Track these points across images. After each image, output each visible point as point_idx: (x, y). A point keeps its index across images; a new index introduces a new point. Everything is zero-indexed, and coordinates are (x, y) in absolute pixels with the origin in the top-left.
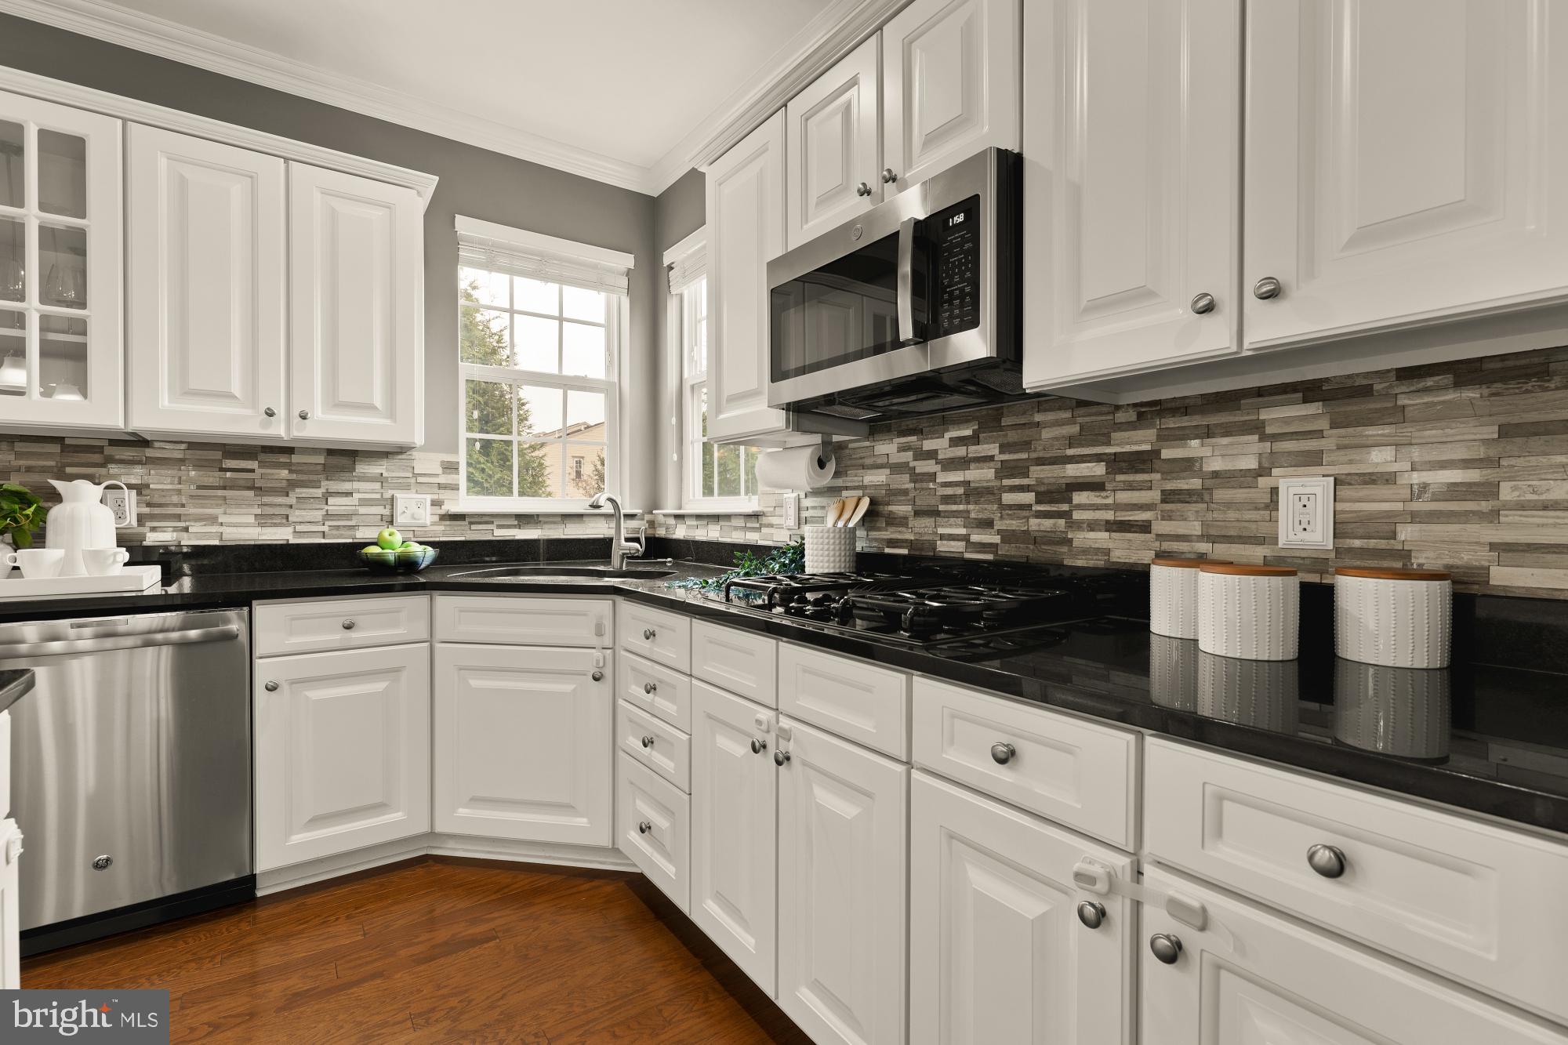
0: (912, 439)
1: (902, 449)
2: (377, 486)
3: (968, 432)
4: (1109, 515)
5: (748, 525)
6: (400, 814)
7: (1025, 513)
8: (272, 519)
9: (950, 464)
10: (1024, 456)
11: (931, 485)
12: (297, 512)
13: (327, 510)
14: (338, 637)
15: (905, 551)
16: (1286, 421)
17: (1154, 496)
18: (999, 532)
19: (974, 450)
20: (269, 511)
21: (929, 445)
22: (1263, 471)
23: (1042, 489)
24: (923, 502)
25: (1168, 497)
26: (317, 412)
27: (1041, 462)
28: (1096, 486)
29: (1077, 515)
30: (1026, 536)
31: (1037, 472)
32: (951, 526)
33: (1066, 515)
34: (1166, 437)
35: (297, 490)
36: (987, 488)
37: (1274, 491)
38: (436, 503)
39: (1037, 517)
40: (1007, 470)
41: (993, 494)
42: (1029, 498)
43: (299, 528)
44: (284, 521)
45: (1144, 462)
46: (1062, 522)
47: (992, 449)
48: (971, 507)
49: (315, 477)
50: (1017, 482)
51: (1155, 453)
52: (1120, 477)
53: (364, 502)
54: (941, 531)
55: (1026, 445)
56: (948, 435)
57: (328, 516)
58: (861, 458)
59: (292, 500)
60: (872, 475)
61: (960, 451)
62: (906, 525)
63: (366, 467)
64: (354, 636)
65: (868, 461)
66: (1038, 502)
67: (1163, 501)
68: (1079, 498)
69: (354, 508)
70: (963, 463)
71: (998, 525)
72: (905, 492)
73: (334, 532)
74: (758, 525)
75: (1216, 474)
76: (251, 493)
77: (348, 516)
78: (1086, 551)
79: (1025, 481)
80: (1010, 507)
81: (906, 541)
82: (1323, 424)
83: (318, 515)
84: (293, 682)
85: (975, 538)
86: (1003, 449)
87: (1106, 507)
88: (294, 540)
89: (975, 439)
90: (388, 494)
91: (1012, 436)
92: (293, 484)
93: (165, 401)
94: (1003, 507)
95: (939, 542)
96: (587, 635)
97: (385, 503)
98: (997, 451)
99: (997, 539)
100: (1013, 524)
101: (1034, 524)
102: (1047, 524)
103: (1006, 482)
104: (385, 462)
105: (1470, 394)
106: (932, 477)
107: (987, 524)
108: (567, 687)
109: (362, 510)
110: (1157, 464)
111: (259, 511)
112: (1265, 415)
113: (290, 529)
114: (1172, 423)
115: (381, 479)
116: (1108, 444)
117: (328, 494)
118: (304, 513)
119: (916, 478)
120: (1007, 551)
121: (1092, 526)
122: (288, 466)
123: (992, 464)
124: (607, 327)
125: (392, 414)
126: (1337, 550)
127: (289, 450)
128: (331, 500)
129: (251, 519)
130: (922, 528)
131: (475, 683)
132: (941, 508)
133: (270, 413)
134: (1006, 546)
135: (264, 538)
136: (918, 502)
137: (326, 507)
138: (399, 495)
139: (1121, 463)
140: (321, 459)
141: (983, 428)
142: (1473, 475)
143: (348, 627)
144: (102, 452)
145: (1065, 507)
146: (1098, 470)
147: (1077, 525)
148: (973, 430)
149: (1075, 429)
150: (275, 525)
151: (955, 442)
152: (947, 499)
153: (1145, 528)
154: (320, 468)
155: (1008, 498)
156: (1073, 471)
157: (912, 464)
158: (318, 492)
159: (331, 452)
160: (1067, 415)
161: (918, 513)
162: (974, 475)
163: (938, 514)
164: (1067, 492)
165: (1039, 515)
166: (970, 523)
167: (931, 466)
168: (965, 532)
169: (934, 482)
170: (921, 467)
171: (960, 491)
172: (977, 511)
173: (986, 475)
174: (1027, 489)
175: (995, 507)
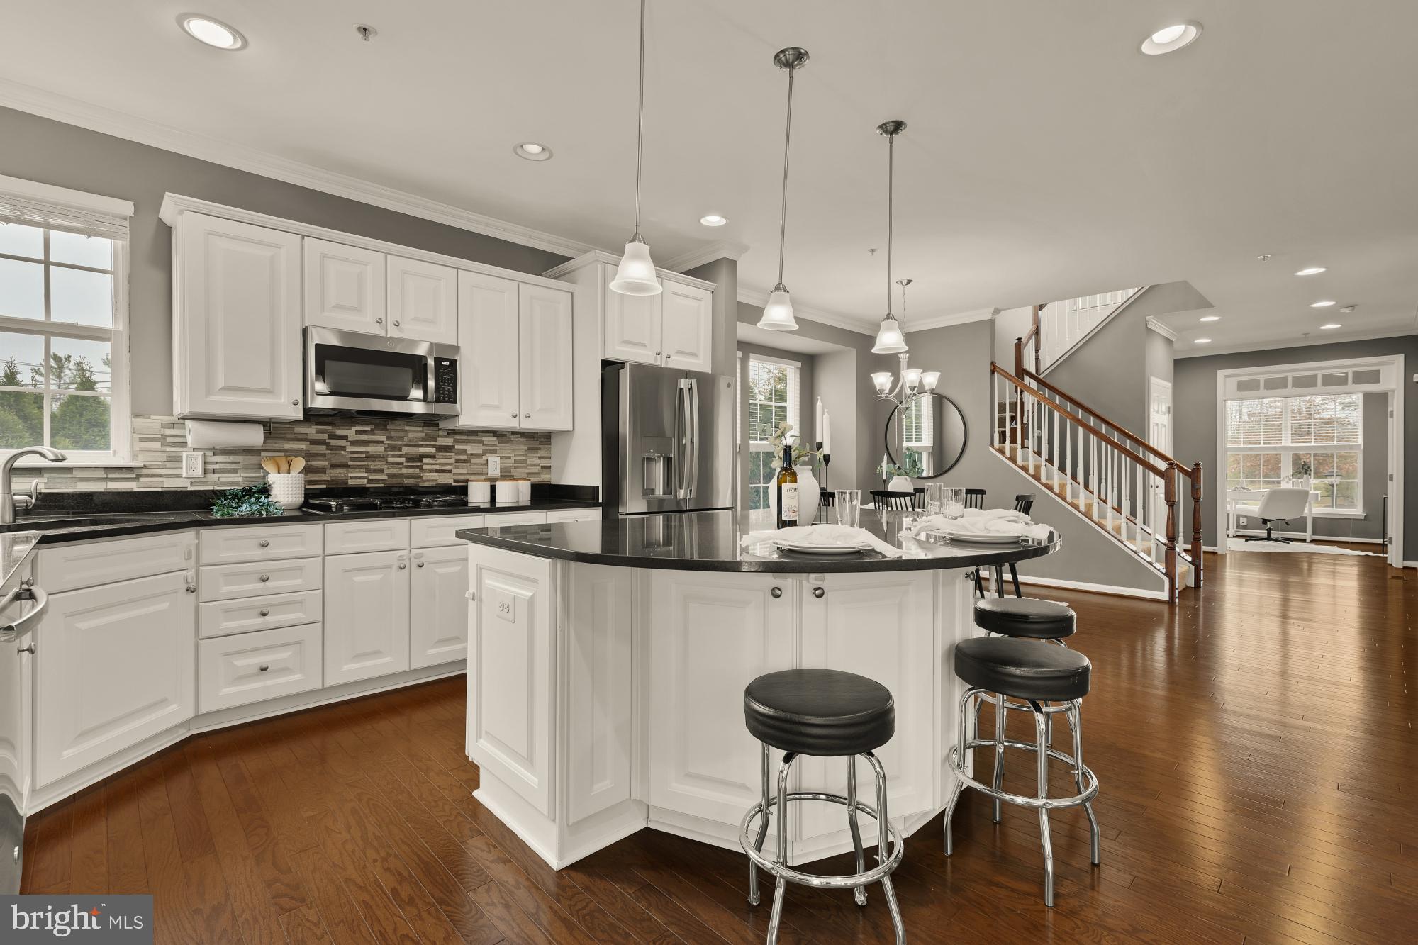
0: (329, 428)
1: (318, 432)
3: (367, 429)
4: (437, 467)
7: (401, 466)
9: (356, 443)
10: (401, 443)
11: (343, 452)
15: (325, 486)
16: (489, 441)
17: (453, 460)
18: (387, 474)
21: (339, 432)
22: (484, 454)
23: (409, 457)
24: (335, 460)
25: (457, 461)
27: (407, 445)
28: (433, 456)
29: (424, 467)
30: (402, 476)
31: (405, 450)
32: (357, 472)
33: (420, 467)
34: (456, 441)
36: (380, 455)
37: (487, 460)
41: (384, 458)
42: (403, 460)
45: (450, 449)
46: (417, 469)
47: (383, 438)
48: (370, 463)
50: (396, 453)
51: (453, 446)
52: (440, 454)
54: (350, 475)
55: (401, 438)
56: (354, 429)
58: (284, 434)
61: (364, 437)
62: (325, 473)
65: (288, 436)
66: (407, 461)
67: (456, 462)
68: (425, 460)
70: (367, 443)
71: (386, 471)
72: (324, 455)
74: (134, 476)
75: (472, 454)
78: (428, 480)
79: (400, 453)
80: (393, 463)
81: (324, 481)
82: (497, 442)
85: (371, 477)
86: (388, 438)
87: (436, 464)
89: (372, 432)
91: (393, 434)
94: (388, 464)
95: (349, 481)
99: (386, 477)
100: (395, 471)
101: (404, 471)
102: (411, 470)
103: (389, 453)
105: (523, 439)
106: (343, 448)
107: (381, 471)
110: (453, 450)
112: (484, 438)
114: (458, 437)
116: (436, 441)
119: (329, 447)
120: (391, 482)
121: (430, 471)
123: (383, 445)
126: (501, 476)
130: (339, 473)
132: (350, 463)
139: (441, 449)
141: (377, 425)
142: (523, 458)
145: (419, 464)
146: (433, 451)
147: (425, 471)
148: (371, 429)
149: (424, 435)
151: (358, 432)
153: (450, 471)
155: (391, 460)
156: (422, 450)
157: (328, 441)
160: (421, 429)
161: (333, 466)
162: (370, 449)
163: (349, 467)
164: (420, 458)
165: (407, 467)
166: (369, 470)
167: (342, 443)
168: (366, 474)
169: (345, 450)
170: (334, 442)
171: (364, 456)
172: (373, 465)
173: (380, 449)
174: (400, 456)
175: (384, 463)
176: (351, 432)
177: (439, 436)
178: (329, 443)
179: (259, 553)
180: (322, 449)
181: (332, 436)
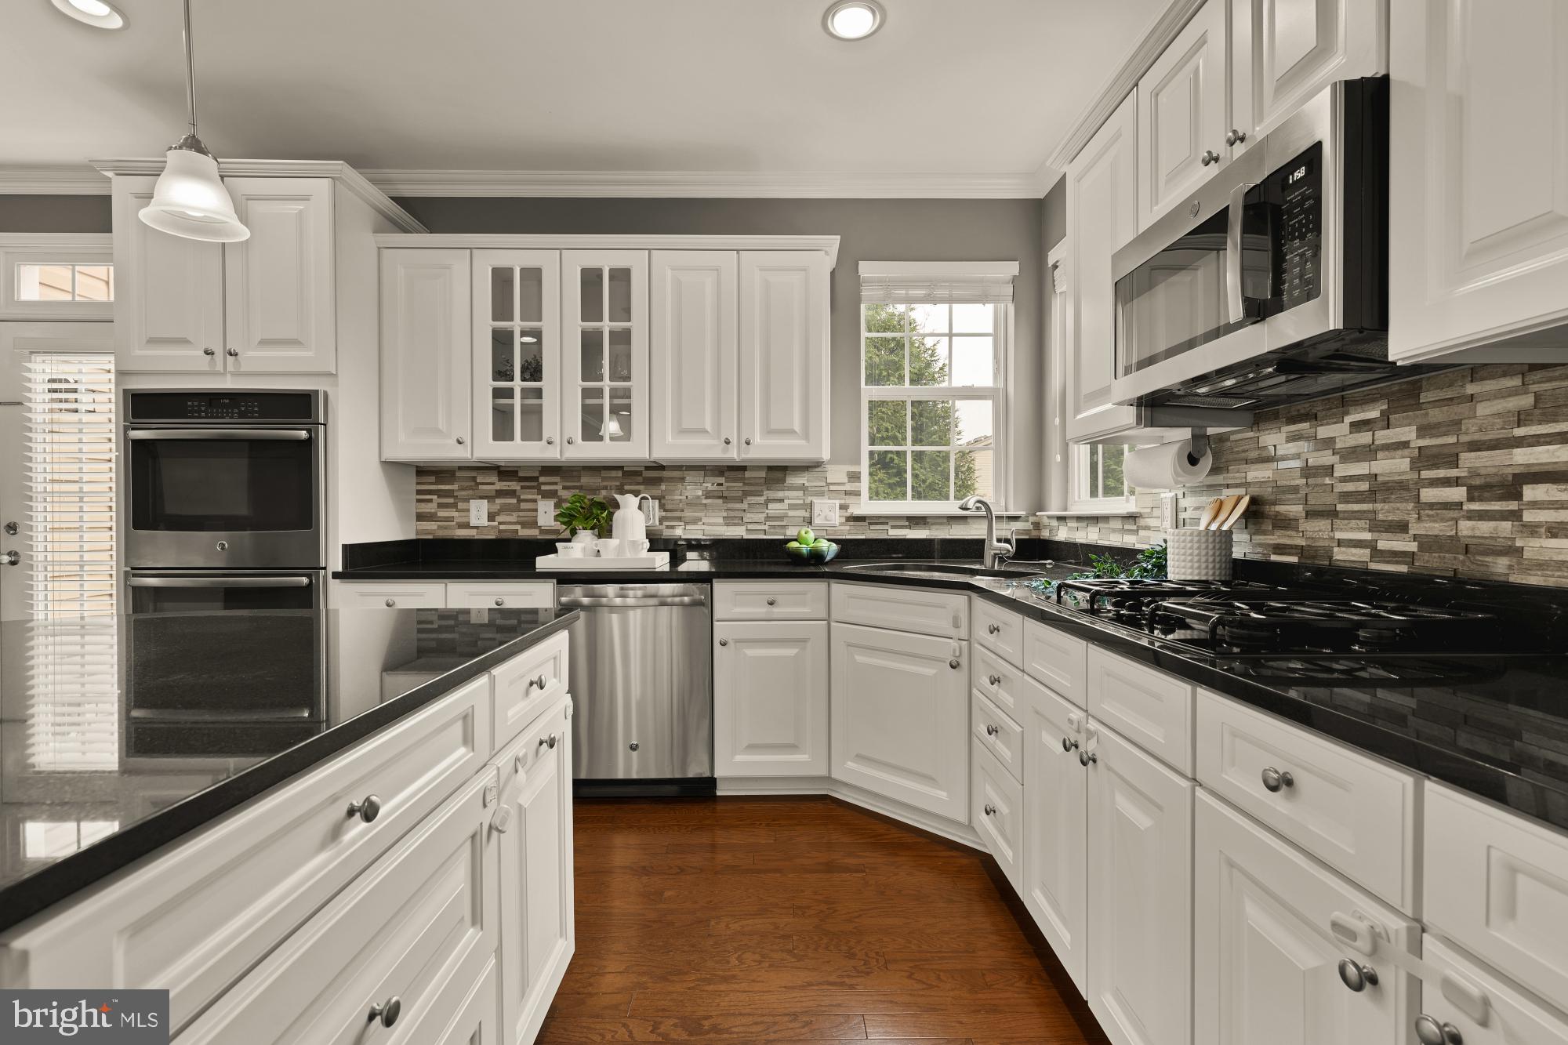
1: (1293, 438)
2: (800, 493)
3: (1374, 414)
5: (1126, 527)
6: (806, 756)
7: (1453, 514)
8: (733, 520)
9: (1352, 454)
10: (1452, 439)
11: (1327, 481)
12: (749, 515)
13: (767, 514)
14: (763, 610)
15: (1294, 559)
18: (1415, 537)
19: (1384, 436)
20: (732, 514)
23: (1477, 481)
24: (1318, 500)
26: (757, 439)
27: (1476, 446)
29: (1530, 516)
30: (1453, 544)
31: (1473, 460)
32: (1352, 529)
33: (1512, 516)
35: (749, 498)
36: (1401, 482)
38: (843, 507)
39: (1469, 518)
40: (1425, 459)
41: (1408, 490)
42: (1458, 494)
43: (750, 527)
44: (740, 522)
46: (1507, 526)
47: (1408, 433)
48: (1379, 506)
49: (759, 488)
50: (1441, 473)
53: (792, 507)
54: (1339, 535)
55: (1456, 425)
56: (1348, 419)
57: (768, 518)
58: (1244, 451)
59: (745, 506)
60: (1257, 470)
61: (1364, 438)
62: (1296, 528)
63: (793, 479)
64: (776, 611)
65: (1252, 455)
66: (1471, 499)
69: (785, 511)
70: (1369, 452)
71: (1415, 528)
72: (1295, 489)
73: (772, 530)
74: (1135, 528)
76: (720, 501)
77: (780, 518)
78: (1544, 565)
79: (1453, 473)
80: (1431, 506)
81: (1296, 547)
83: (761, 517)
84: (737, 641)
85: (1382, 545)
86: (1423, 431)
88: (746, 537)
89: (1384, 422)
90: (808, 501)
91: (1436, 415)
92: (746, 494)
93: (670, 439)
94: (1420, 506)
95: (1336, 549)
96: (944, 625)
97: (806, 507)
98: (1413, 435)
99: (1413, 547)
100: (1436, 528)
101: (1466, 528)
102: (1484, 528)
103: (1426, 474)
104: (806, 474)
106: (1330, 470)
107: (1402, 527)
108: (929, 671)
109: (791, 513)
111: (725, 514)
113: (744, 528)
115: (803, 488)
117: (768, 501)
118: (752, 515)
120: (1432, 562)
121: (1553, 531)
122: (742, 479)
123: (1406, 452)
124: (995, 336)
125: (806, 436)
127: (743, 468)
128: (770, 506)
129: (721, 520)
130: (1317, 531)
131: (859, 658)
132: (1340, 507)
133: (727, 442)
134: (1426, 556)
135: (728, 534)
136: (1311, 501)
137: (767, 511)
138: (817, 501)
140: (763, 474)
141: (1399, 399)
143: (771, 603)
144: (641, 475)
145: (1512, 505)
147: (1531, 530)
148: (1382, 412)
149: (1528, 401)
150: (735, 525)
151: (1356, 426)
152: (1346, 497)
154: (763, 481)
155: (1429, 495)
156: (1524, 457)
157: (1304, 456)
158: (761, 499)
159: (770, 468)
160: (1515, 383)
161: (1310, 514)
162: (1383, 466)
163: (1336, 515)
164: (1515, 486)
165: (1472, 516)
166: (1376, 526)
167: (1327, 458)
168: (1370, 537)
169: (1332, 476)
170: (1316, 458)
171: (1364, 486)
172: (1386, 511)
173: (1398, 466)
174: (1456, 482)
175: (1411, 506)
176: (1339, 429)
178: (1306, 461)
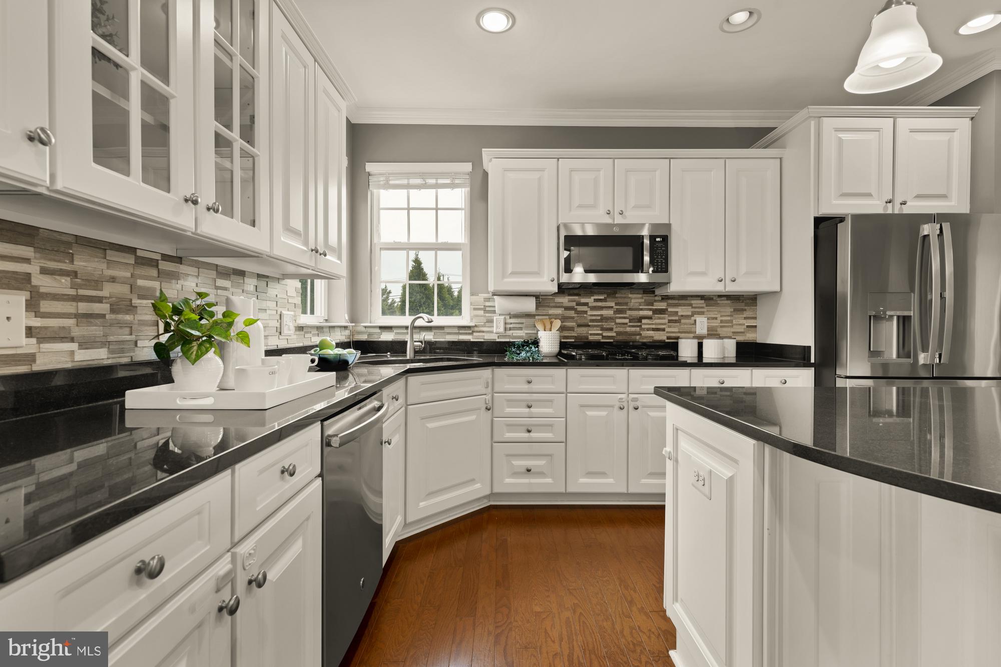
0: (576, 298)
1: (570, 301)
2: (275, 304)
3: (602, 297)
4: (654, 326)
5: (460, 332)
7: (626, 326)
9: (594, 308)
10: (625, 307)
11: (585, 315)
15: (573, 340)
16: (697, 304)
17: (666, 321)
18: (615, 332)
19: (605, 304)
21: (583, 300)
22: (692, 315)
23: (631, 318)
24: (580, 321)
25: (670, 321)
27: (630, 309)
28: (650, 318)
29: (643, 326)
30: (626, 333)
31: (629, 313)
32: (594, 330)
33: (640, 326)
34: (669, 305)
36: (610, 317)
37: (695, 321)
39: (629, 327)
41: (613, 319)
42: (627, 321)
45: (664, 311)
46: (638, 329)
47: (613, 304)
48: (604, 324)
50: (622, 315)
51: (666, 309)
52: (656, 316)
54: (590, 332)
55: (626, 304)
56: (593, 298)
60: (553, 310)
61: (600, 304)
62: (574, 330)
65: (551, 305)
66: (630, 322)
67: (668, 323)
68: (644, 321)
70: (601, 308)
72: (573, 318)
74: (471, 332)
75: (682, 316)
78: (646, 337)
79: (625, 315)
80: (620, 324)
81: (573, 336)
82: (704, 305)
85: (604, 334)
86: (616, 304)
87: (653, 324)
89: (605, 300)
90: (279, 312)
91: (620, 301)
94: (616, 324)
95: (589, 336)
99: (614, 334)
100: (621, 329)
101: (628, 329)
102: (633, 329)
103: (617, 315)
105: (729, 302)
106: (586, 312)
107: (611, 329)
110: (667, 312)
112: (693, 302)
114: (670, 301)
115: (276, 299)
116: (653, 305)
119: (577, 312)
120: (620, 338)
121: (648, 330)
123: (612, 309)
126: (708, 334)
130: (583, 331)
132: (590, 324)
134: (618, 337)
138: (284, 312)
139: (656, 312)
141: (609, 295)
142: (729, 318)
146: (650, 313)
147: (644, 329)
148: (605, 298)
149: (643, 300)
151: (596, 300)
152: (592, 321)
153: (664, 330)
155: (618, 321)
156: (642, 313)
157: (576, 307)
160: (641, 296)
161: (579, 326)
162: (605, 312)
163: (589, 326)
164: (640, 319)
165: (630, 326)
166: (603, 329)
167: (585, 308)
168: (601, 332)
169: (587, 314)
170: (580, 308)
171: (599, 318)
172: (605, 325)
173: (610, 313)
174: (625, 318)
175: (614, 324)
176: (590, 300)
177: (656, 301)
178: (576, 309)
179: (526, 387)
180: (572, 313)
181: (579, 304)
